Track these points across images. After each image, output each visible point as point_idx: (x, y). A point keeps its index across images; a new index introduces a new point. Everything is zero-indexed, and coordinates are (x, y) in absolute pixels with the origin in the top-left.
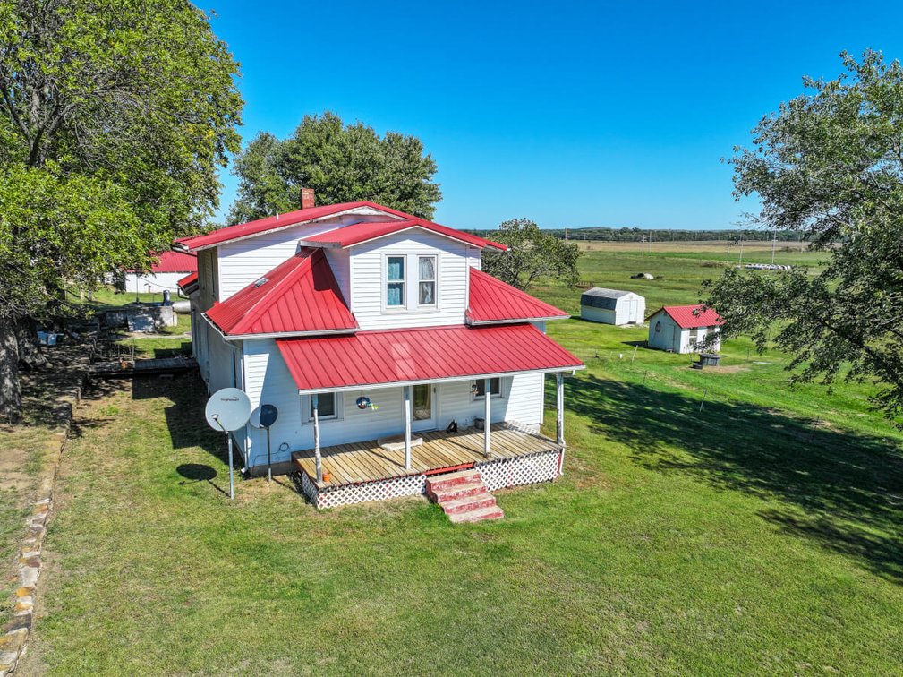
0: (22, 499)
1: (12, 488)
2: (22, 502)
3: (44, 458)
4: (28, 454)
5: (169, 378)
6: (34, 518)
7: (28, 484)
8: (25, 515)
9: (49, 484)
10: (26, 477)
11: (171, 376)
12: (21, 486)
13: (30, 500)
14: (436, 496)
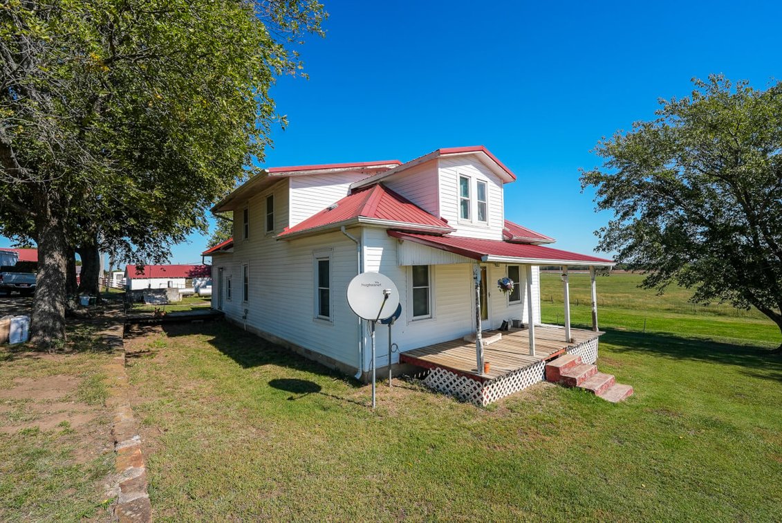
0: (84, 442)
1: (61, 425)
2: (86, 448)
3: (107, 382)
4: (79, 381)
5: (200, 323)
6: (122, 480)
7: (90, 417)
8: (98, 475)
9: (127, 414)
10: (84, 407)
11: (202, 321)
12: (77, 422)
13: (100, 443)
14: (575, 379)
